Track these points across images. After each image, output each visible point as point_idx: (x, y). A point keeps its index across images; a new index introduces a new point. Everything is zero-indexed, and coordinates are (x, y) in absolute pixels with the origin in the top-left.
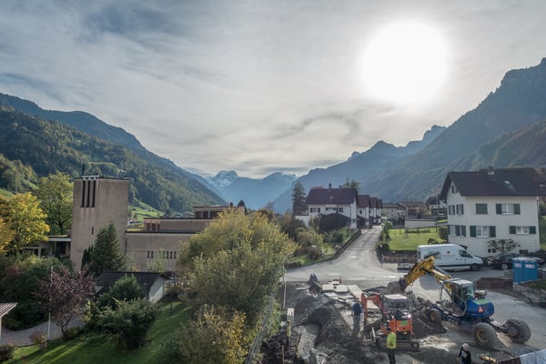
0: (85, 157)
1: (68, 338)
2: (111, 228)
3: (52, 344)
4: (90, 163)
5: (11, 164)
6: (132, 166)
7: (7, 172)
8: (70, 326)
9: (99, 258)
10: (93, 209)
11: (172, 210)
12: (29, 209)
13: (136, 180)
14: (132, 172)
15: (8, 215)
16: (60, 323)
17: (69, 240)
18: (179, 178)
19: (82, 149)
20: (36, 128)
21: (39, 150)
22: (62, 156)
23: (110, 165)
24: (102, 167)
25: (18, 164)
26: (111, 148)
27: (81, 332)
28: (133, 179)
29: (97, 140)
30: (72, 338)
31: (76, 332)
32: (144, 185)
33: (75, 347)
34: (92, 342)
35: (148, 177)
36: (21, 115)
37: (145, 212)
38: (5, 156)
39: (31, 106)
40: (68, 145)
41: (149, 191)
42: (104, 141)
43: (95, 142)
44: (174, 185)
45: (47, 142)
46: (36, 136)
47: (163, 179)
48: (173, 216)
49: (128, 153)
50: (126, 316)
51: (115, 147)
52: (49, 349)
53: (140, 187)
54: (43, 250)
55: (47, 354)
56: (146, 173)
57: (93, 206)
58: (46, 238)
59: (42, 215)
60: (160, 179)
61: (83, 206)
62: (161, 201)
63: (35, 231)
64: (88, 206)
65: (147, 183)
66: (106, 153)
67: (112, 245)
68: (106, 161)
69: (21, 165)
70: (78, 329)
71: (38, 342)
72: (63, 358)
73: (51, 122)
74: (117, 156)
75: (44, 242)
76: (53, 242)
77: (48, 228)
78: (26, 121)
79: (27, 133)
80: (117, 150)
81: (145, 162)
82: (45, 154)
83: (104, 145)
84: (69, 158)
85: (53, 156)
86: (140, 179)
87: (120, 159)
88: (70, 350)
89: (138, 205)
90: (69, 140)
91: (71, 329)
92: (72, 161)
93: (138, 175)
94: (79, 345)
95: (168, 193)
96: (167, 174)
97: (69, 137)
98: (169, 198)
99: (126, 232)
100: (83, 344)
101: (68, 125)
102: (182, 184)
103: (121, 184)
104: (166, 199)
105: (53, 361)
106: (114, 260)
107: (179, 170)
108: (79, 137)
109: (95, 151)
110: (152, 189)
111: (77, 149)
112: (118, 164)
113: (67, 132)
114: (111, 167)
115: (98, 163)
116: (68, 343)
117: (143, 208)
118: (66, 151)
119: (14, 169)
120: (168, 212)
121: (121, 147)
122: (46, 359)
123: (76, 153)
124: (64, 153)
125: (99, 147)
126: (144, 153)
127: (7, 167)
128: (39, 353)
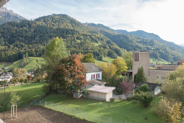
0: (141, 45)
1: (128, 99)
2: (142, 68)
3: (124, 100)
4: (143, 47)
5: (121, 49)
6: (157, 46)
7: (120, 52)
8: (128, 96)
9: (139, 77)
10: (138, 62)
11: (174, 61)
12: (122, 62)
13: (159, 51)
14: (157, 48)
15: (117, 64)
16: (126, 95)
17: (132, 71)
18: (177, 49)
19: (140, 42)
20: (127, 38)
21: (128, 44)
22: (134, 45)
23: (149, 47)
24: (147, 48)
25: (123, 49)
26: (150, 41)
27: (132, 99)
28: (158, 51)
29: (145, 39)
30: (129, 100)
31: (130, 98)
32: (162, 53)
33: (129, 103)
34: (134, 102)
35: (163, 50)
36: (123, 35)
37: (163, 63)
38: (120, 47)
39: (125, 31)
40: (136, 42)
41: (165, 55)
42: (147, 39)
43: (144, 39)
44: (175, 52)
45: (130, 42)
46: (127, 40)
47: (170, 50)
48: (174, 64)
49: (156, 42)
50: (142, 96)
51: (151, 40)
52: (123, 101)
53: (161, 53)
54: (126, 74)
55: (122, 103)
56: (163, 48)
57: (138, 61)
58: (127, 71)
59: (125, 64)
60: (168, 50)
61: (135, 61)
62: (169, 58)
63: (124, 69)
64: (137, 61)
65: (163, 52)
66: (148, 43)
67: (142, 73)
68: (148, 45)
69: (124, 49)
70: (131, 98)
71: (120, 99)
72: (126, 105)
73: (131, 35)
74: (152, 43)
75: (126, 72)
76: (129, 72)
77: (127, 68)
78: (124, 36)
79: (124, 40)
80: (152, 41)
81: (162, 44)
82: (129, 46)
83: (147, 40)
84: (136, 46)
85: (132, 46)
86: (161, 50)
87: (153, 44)
88: (128, 103)
89: (160, 60)
90: (136, 40)
91: (129, 97)
92: (137, 47)
93: (160, 49)
94: (131, 102)
95: (172, 55)
96: (171, 48)
97: (136, 39)
98: (173, 57)
99: (149, 69)
100: (132, 102)
101: (135, 35)
102: (178, 51)
103: (147, 53)
104: (172, 58)
105: (123, 105)
106: (143, 78)
107: (177, 46)
108: (139, 38)
109: (144, 43)
110: (165, 54)
111: (139, 42)
112: (152, 46)
113: (136, 38)
114: (150, 47)
115: (145, 47)
116: (128, 101)
117: (162, 61)
118: (135, 44)
119: (122, 51)
120: (172, 62)
121: (153, 40)
122: (122, 104)
123: (138, 44)
124: (135, 45)
125: (145, 41)
126: (162, 41)
127: (120, 50)
128: (121, 102)
